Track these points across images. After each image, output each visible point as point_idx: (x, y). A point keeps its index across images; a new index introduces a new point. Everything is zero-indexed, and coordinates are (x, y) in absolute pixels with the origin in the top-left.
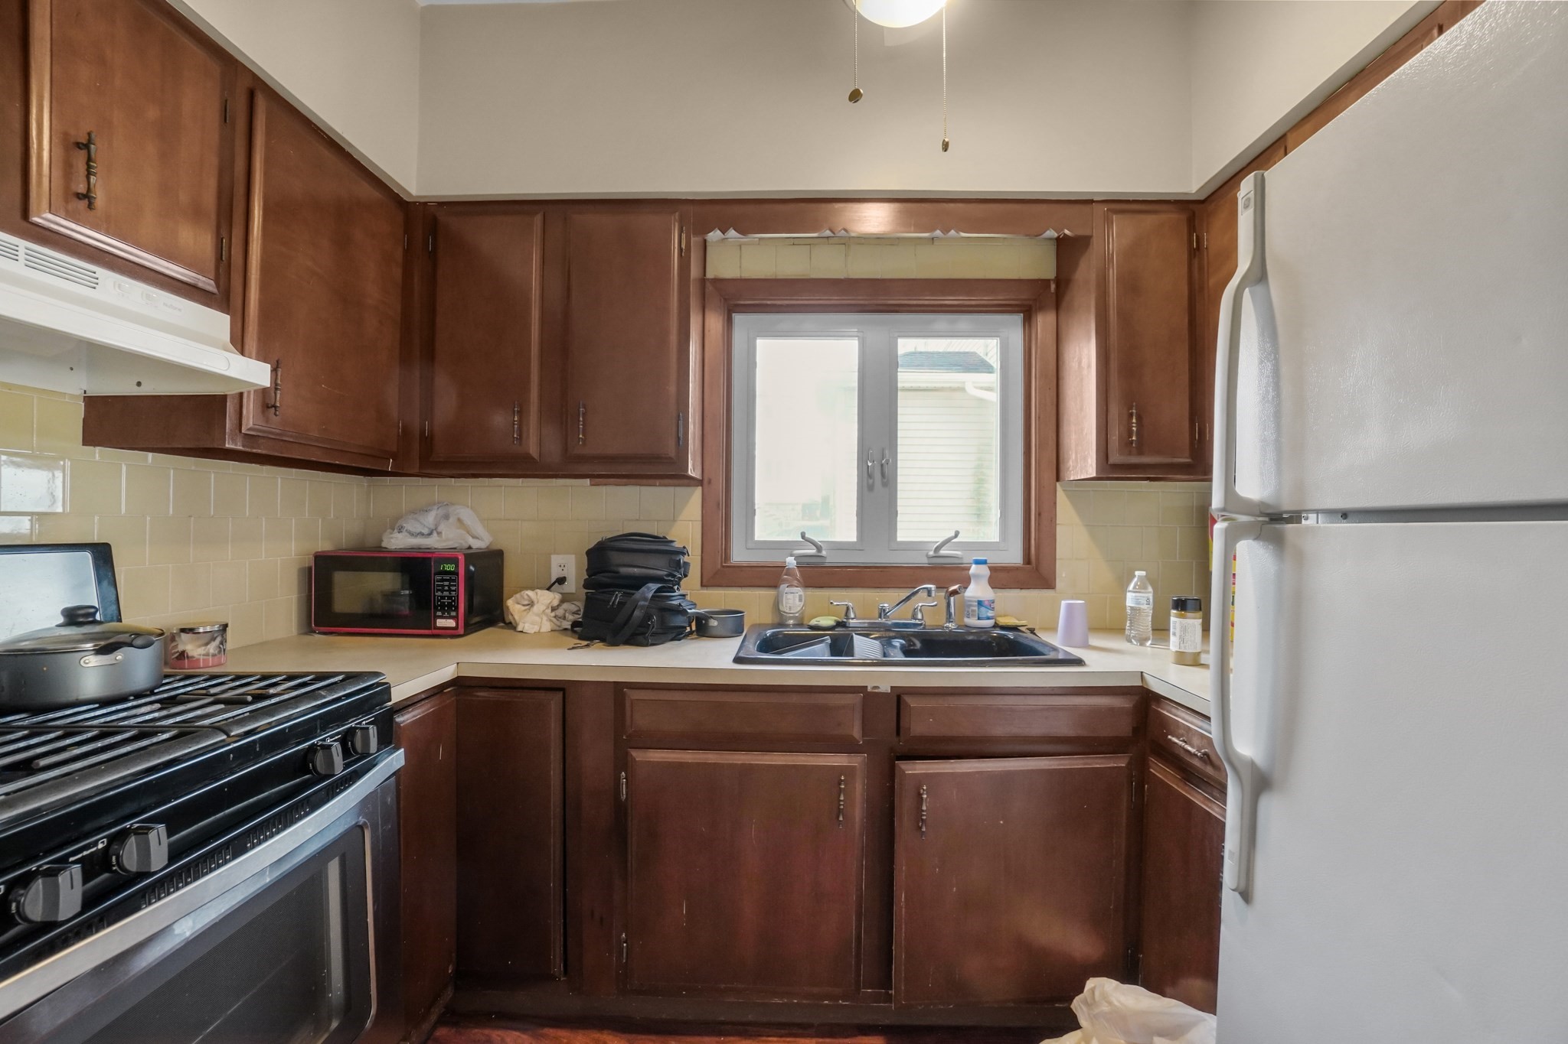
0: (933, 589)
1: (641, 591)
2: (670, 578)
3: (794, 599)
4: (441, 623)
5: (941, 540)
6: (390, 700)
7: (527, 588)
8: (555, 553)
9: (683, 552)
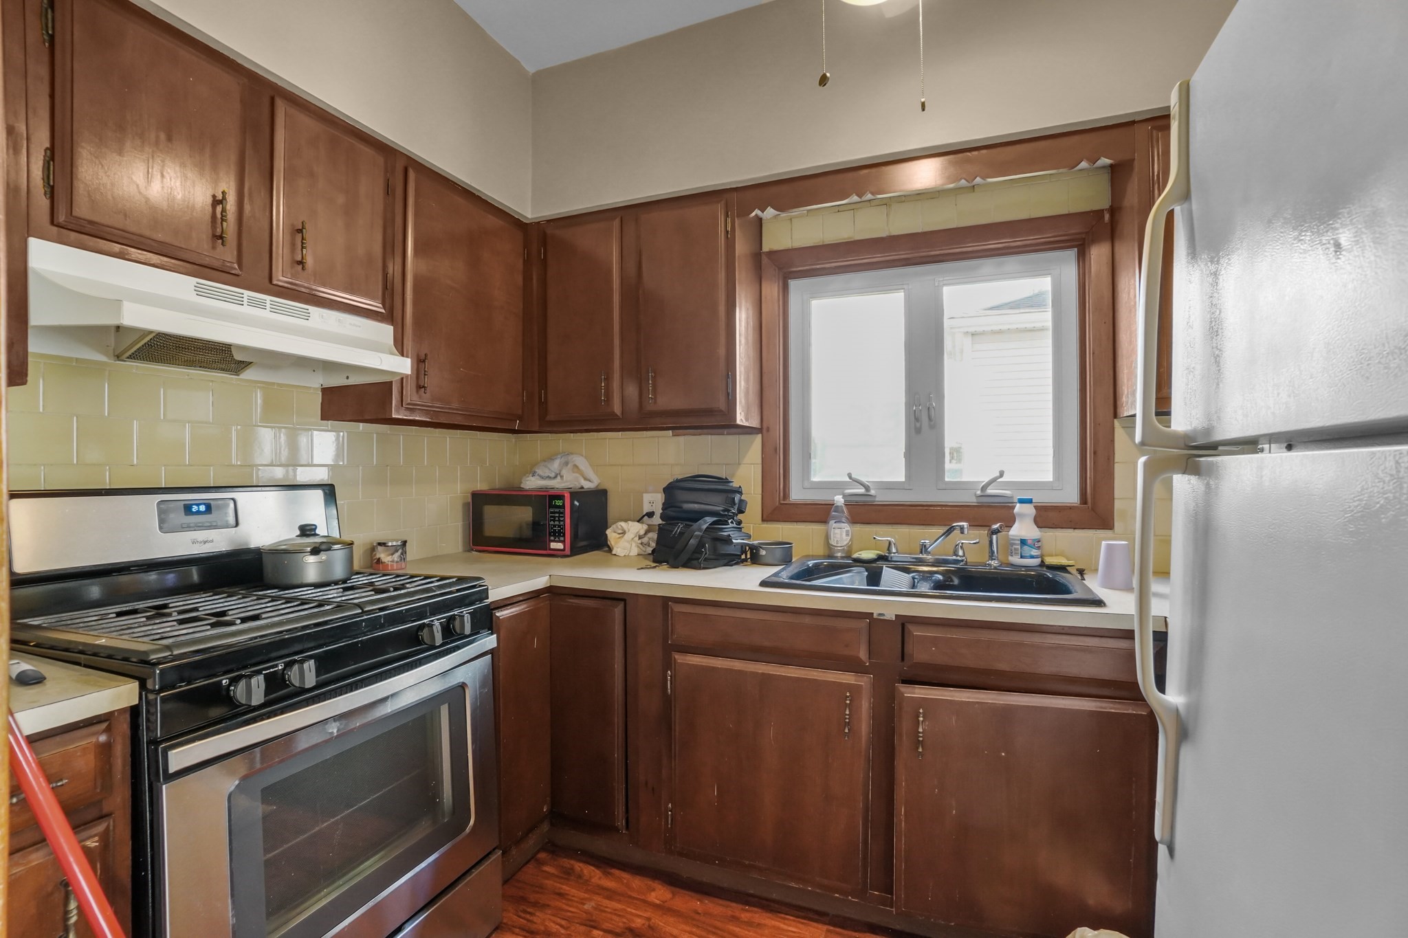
0: (965, 527)
1: (697, 523)
2: (726, 513)
3: (841, 534)
4: (554, 545)
5: (986, 480)
6: (488, 598)
7: (622, 520)
8: (647, 492)
9: (739, 491)
